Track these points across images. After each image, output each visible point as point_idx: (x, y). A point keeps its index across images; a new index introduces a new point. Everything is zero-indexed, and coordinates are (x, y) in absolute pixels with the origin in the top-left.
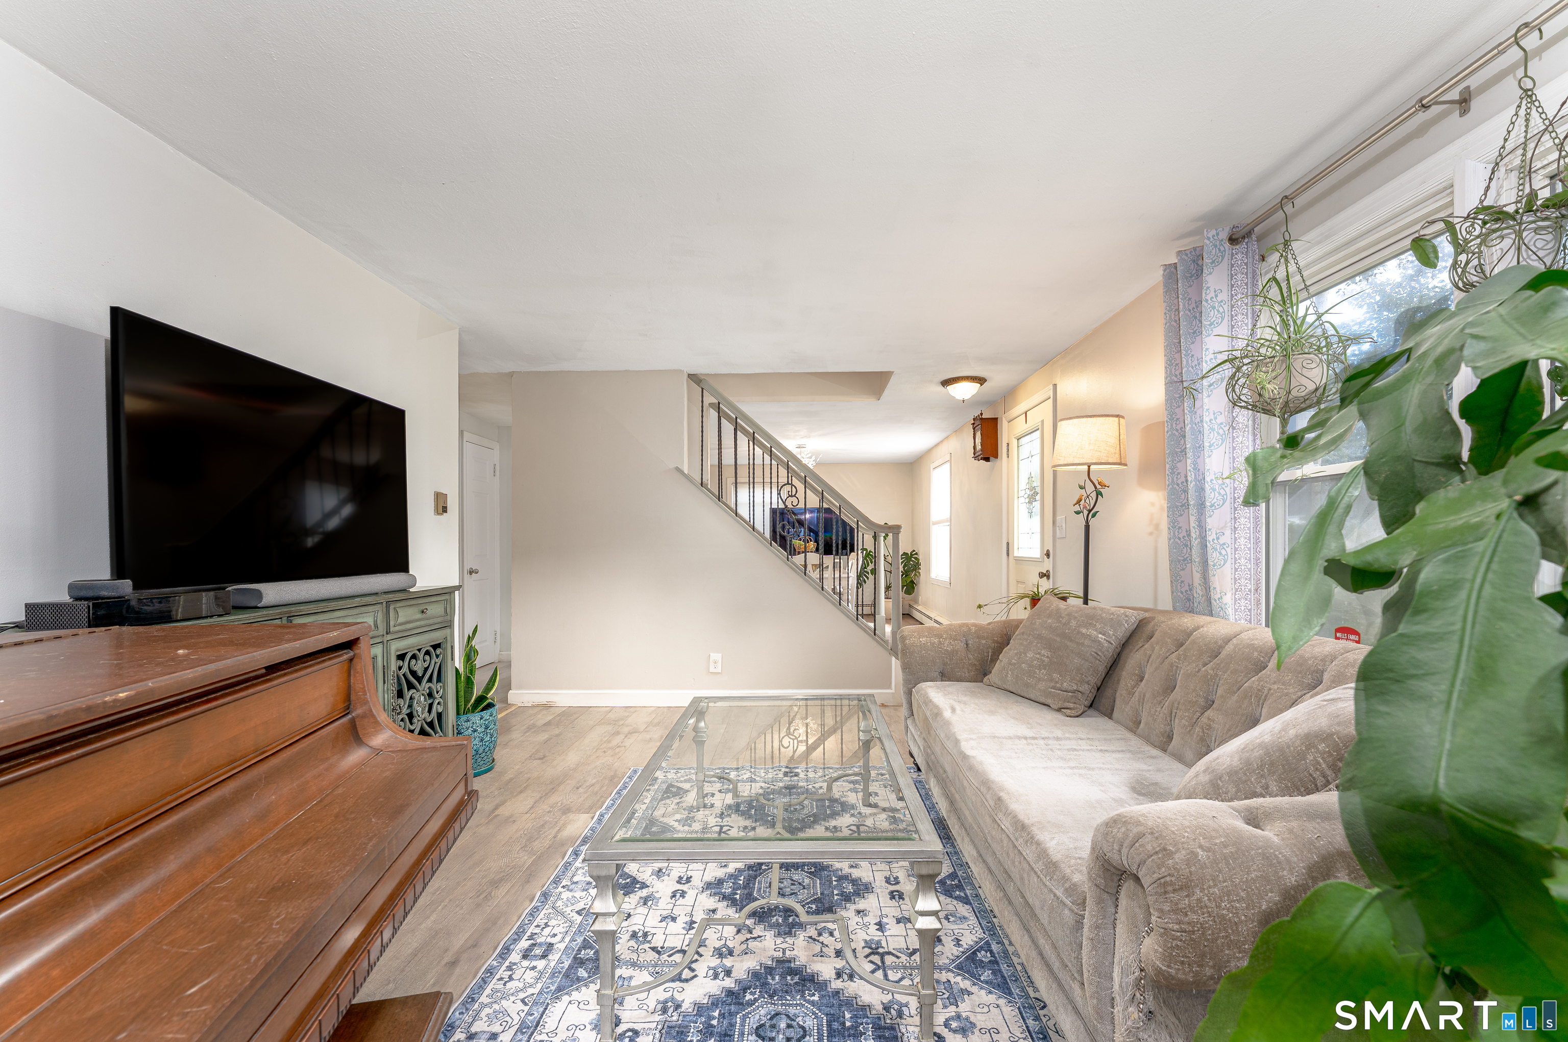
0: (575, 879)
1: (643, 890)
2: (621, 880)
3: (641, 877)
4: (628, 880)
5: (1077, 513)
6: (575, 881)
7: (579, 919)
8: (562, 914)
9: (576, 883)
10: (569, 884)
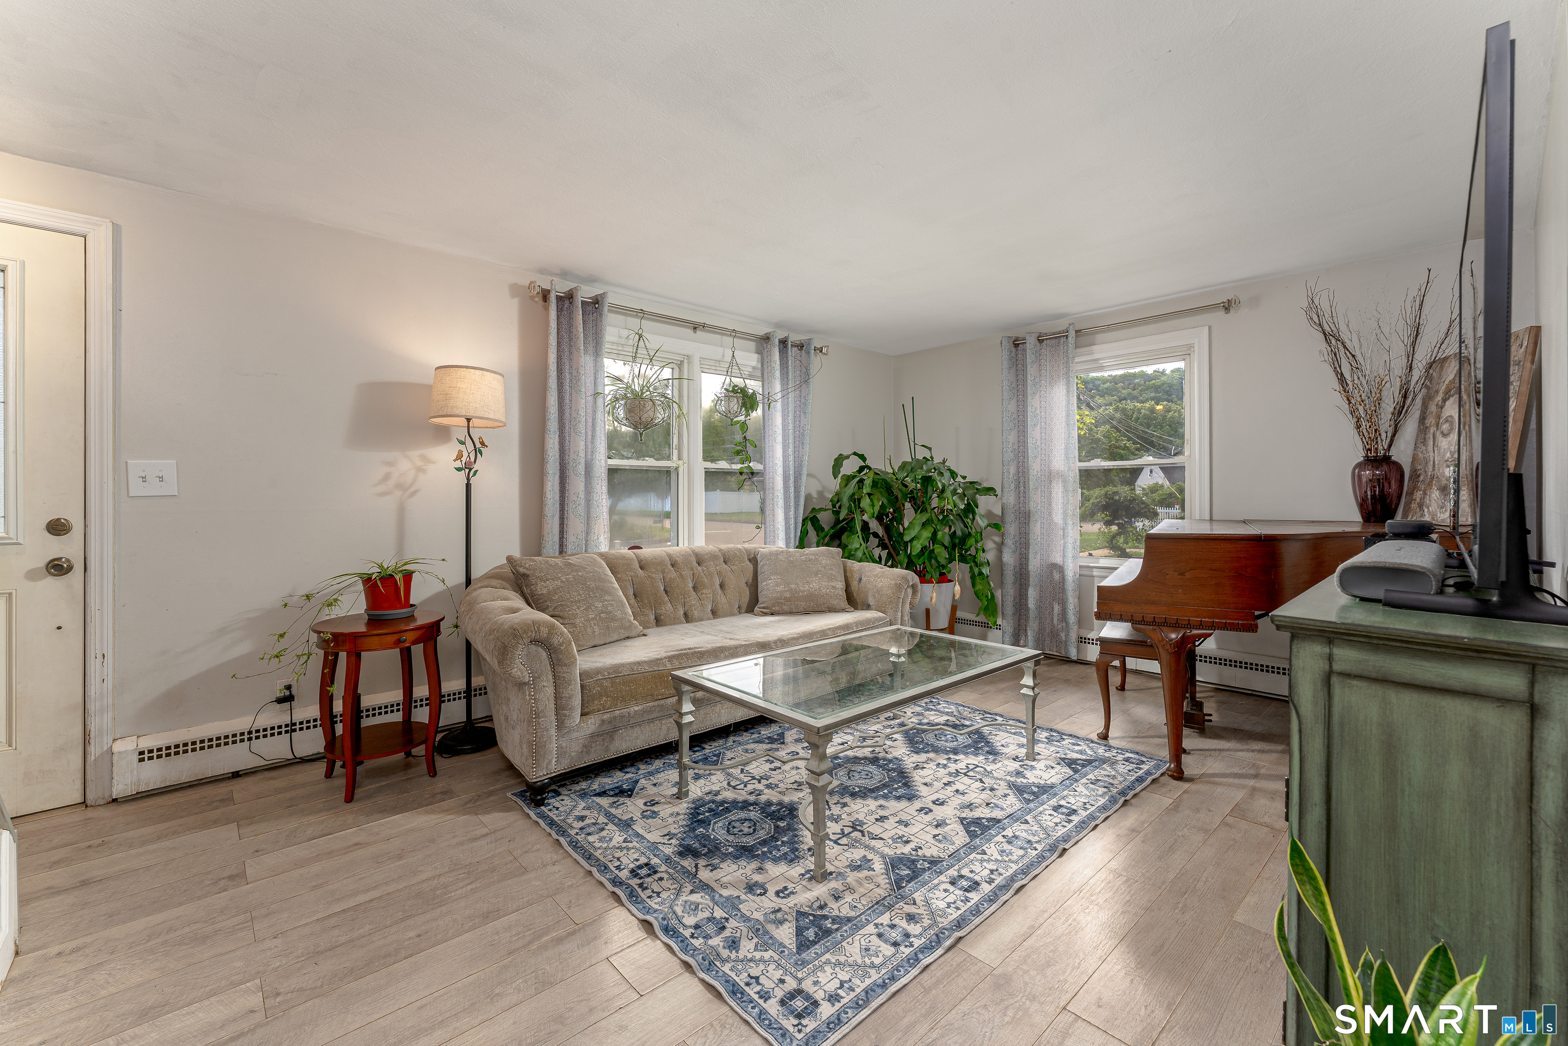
0: (1021, 852)
1: (965, 816)
2: (978, 833)
3: (960, 828)
4: (972, 828)
5: (459, 469)
6: (1022, 851)
7: (1028, 818)
8: (1041, 827)
9: (1021, 848)
10: (1029, 850)
